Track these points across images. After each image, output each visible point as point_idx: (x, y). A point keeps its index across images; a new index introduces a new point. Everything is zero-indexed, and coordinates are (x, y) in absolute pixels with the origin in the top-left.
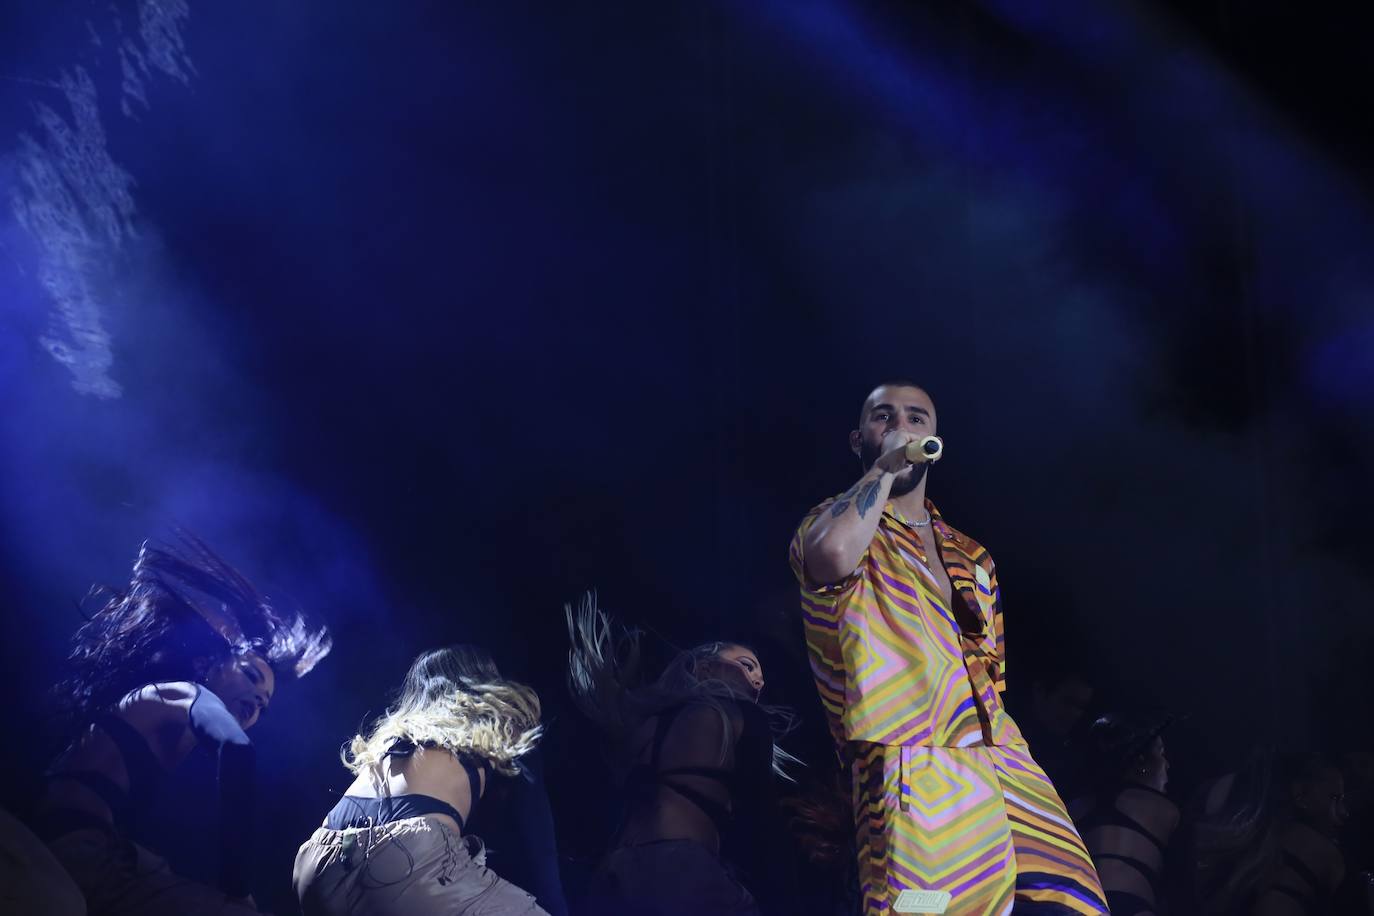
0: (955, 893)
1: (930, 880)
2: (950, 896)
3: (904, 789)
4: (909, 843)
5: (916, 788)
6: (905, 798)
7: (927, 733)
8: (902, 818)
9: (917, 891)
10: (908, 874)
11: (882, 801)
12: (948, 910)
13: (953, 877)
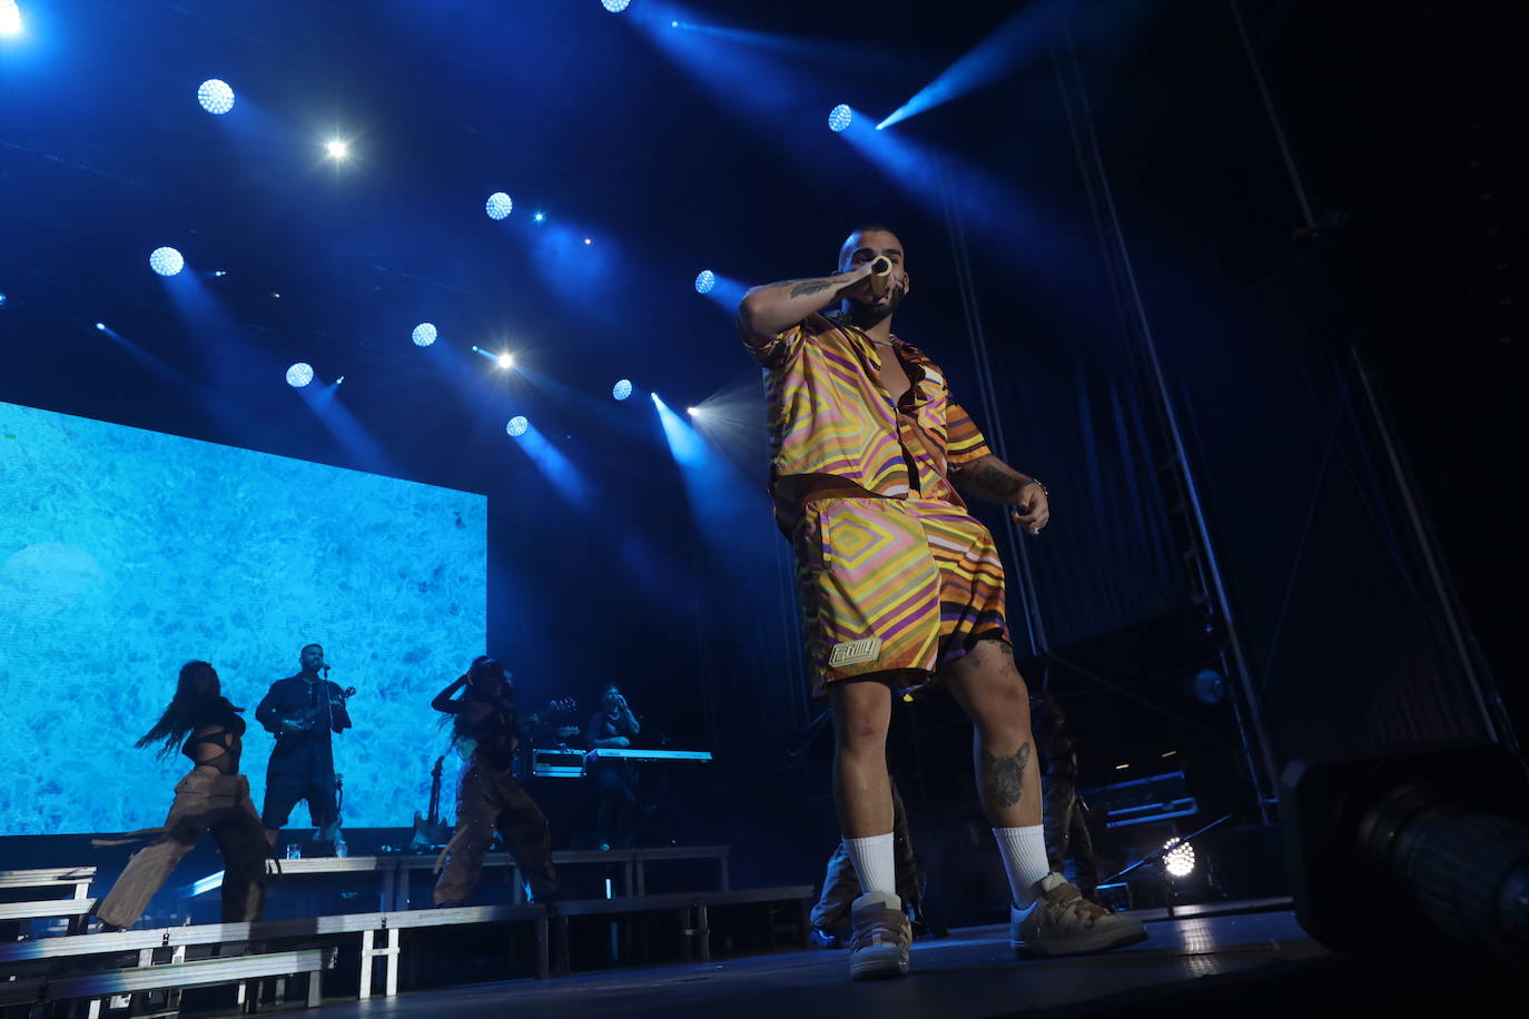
0: (884, 637)
1: (859, 629)
2: (880, 641)
3: (826, 549)
5: (839, 546)
6: (826, 557)
9: (849, 643)
10: (839, 629)
12: (881, 655)
13: (882, 621)
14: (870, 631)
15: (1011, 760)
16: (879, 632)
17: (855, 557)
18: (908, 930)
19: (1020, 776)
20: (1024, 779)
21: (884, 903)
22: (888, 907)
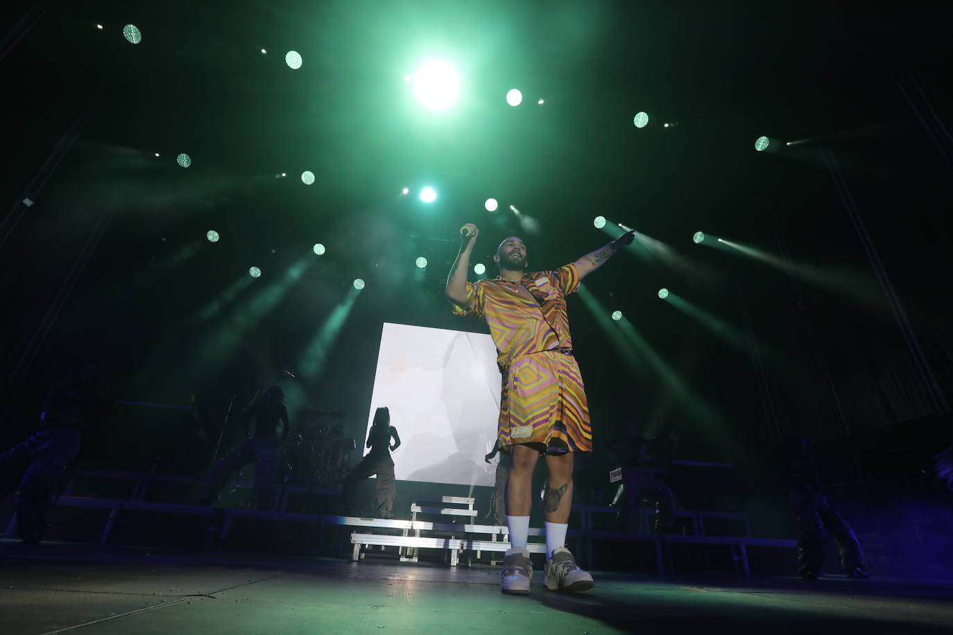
0: (534, 426)
1: (524, 421)
2: (532, 428)
3: (516, 379)
4: (516, 404)
5: (522, 378)
6: (516, 383)
7: (534, 346)
8: (514, 392)
9: (519, 427)
10: (515, 419)
11: (508, 385)
12: (532, 435)
13: (533, 419)
14: (527, 423)
15: (557, 491)
16: (532, 424)
17: (528, 385)
18: (531, 568)
19: (559, 499)
20: (561, 501)
21: (521, 554)
22: (524, 556)
